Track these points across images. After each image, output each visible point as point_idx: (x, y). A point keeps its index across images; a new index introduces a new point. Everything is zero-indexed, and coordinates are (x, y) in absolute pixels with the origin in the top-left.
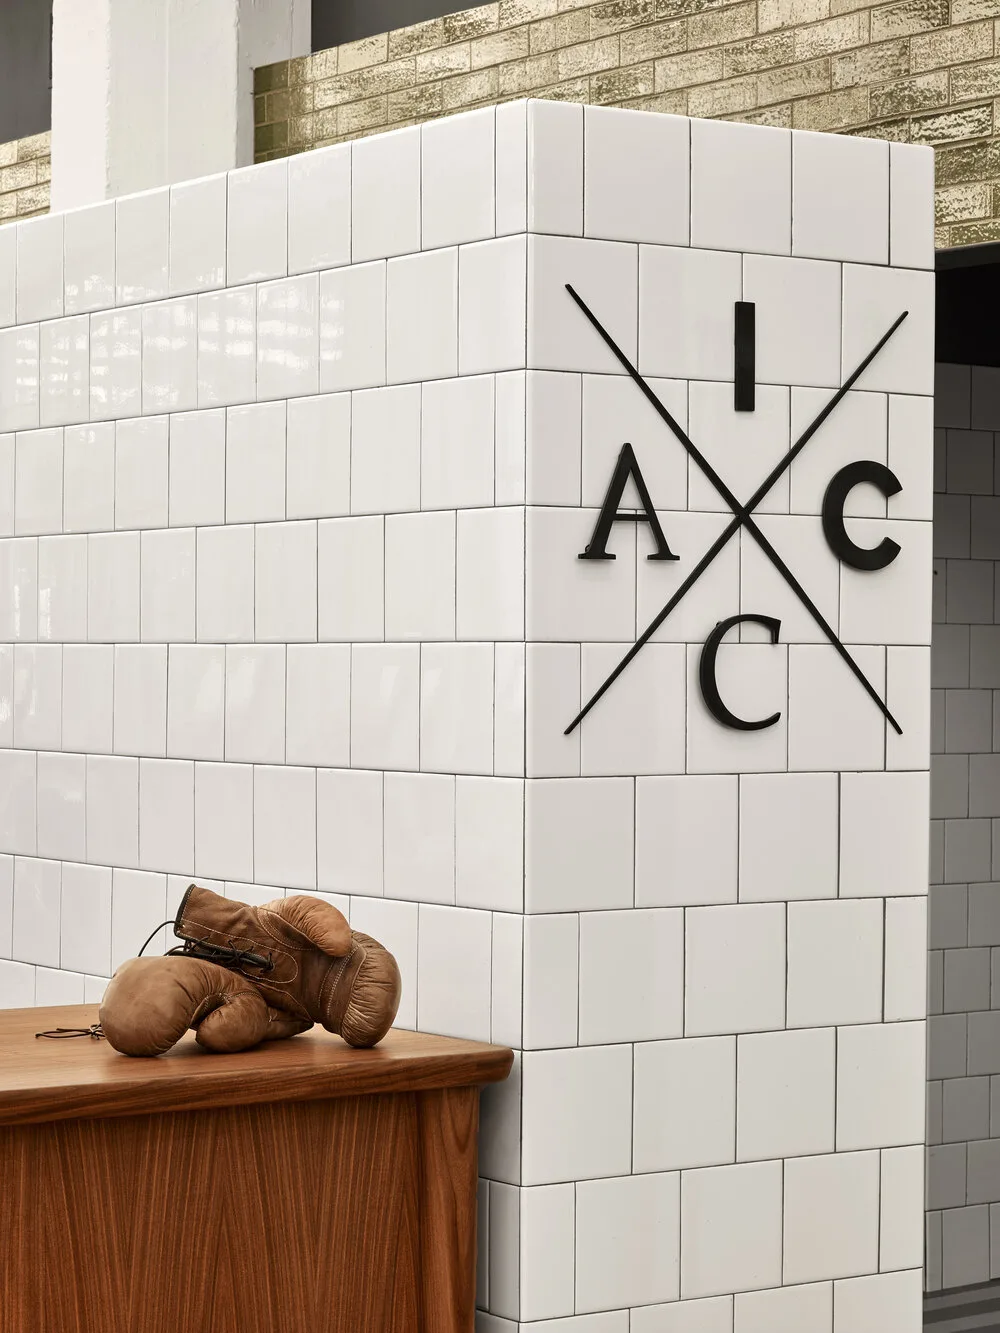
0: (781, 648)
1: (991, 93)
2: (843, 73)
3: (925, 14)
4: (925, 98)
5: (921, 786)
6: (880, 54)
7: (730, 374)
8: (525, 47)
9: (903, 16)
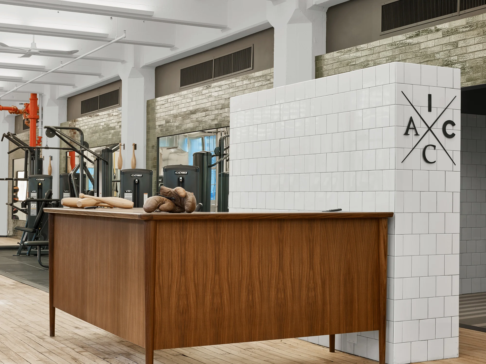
0: (436, 150)
1: (466, 60)
2: (437, 56)
3: (453, 45)
4: (453, 61)
5: (459, 174)
6: (444, 53)
7: (427, 106)
8: (373, 52)
9: (449, 46)
